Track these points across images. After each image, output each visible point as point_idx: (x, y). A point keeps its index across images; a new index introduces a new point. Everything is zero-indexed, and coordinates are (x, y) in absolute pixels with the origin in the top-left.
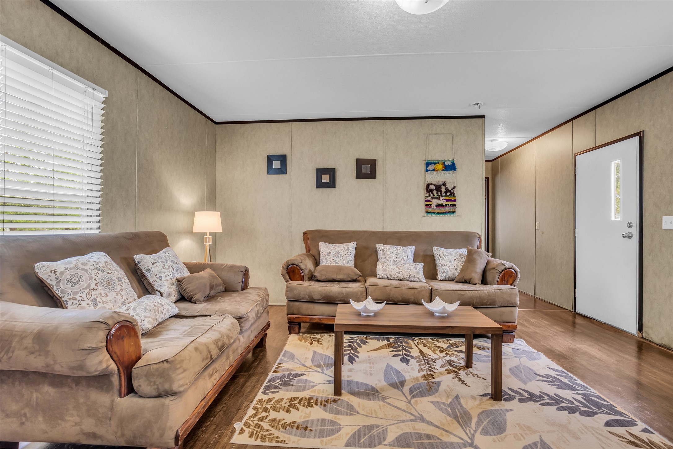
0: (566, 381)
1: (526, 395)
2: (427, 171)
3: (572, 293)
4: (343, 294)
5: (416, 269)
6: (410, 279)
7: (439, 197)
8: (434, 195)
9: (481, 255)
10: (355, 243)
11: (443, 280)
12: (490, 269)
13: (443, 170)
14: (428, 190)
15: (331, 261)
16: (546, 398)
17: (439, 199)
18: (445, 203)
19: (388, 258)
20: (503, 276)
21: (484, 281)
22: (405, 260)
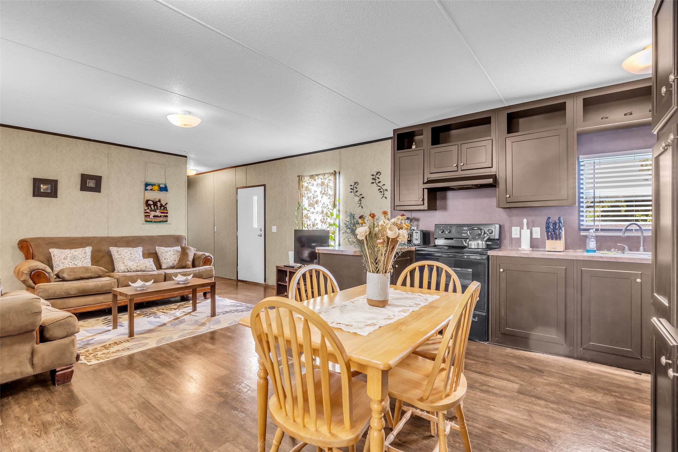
0: (239, 305)
1: (225, 312)
2: (146, 190)
3: (236, 269)
4: (98, 286)
5: (150, 263)
6: (146, 270)
7: (156, 210)
8: (151, 209)
9: (191, 250)
10: (91, 247)
11: (166, 269)
12: (197, 258)
13: (159, 190)
14: (147, 203)
15: (68, 264)
16: (233, 311)
17: (156, 212)
18: (160, 214)
19: (123, 257)
20: (204, 261)
21: (194, 266)
22: (138, 257)
